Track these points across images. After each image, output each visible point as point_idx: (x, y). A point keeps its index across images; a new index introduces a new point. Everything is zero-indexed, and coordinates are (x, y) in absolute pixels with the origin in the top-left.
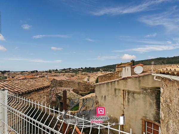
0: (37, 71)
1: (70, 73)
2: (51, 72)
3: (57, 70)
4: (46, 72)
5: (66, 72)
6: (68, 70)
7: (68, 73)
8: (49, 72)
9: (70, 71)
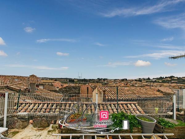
0: (126, 80)
1: (172, 83)
2: (141, 81)
3: (149, 79)
4: (135, 80)
5: (164, 82)
6: (169, 79)
7: (168, 83)
8: (139, 80)
9: (172, 81)
